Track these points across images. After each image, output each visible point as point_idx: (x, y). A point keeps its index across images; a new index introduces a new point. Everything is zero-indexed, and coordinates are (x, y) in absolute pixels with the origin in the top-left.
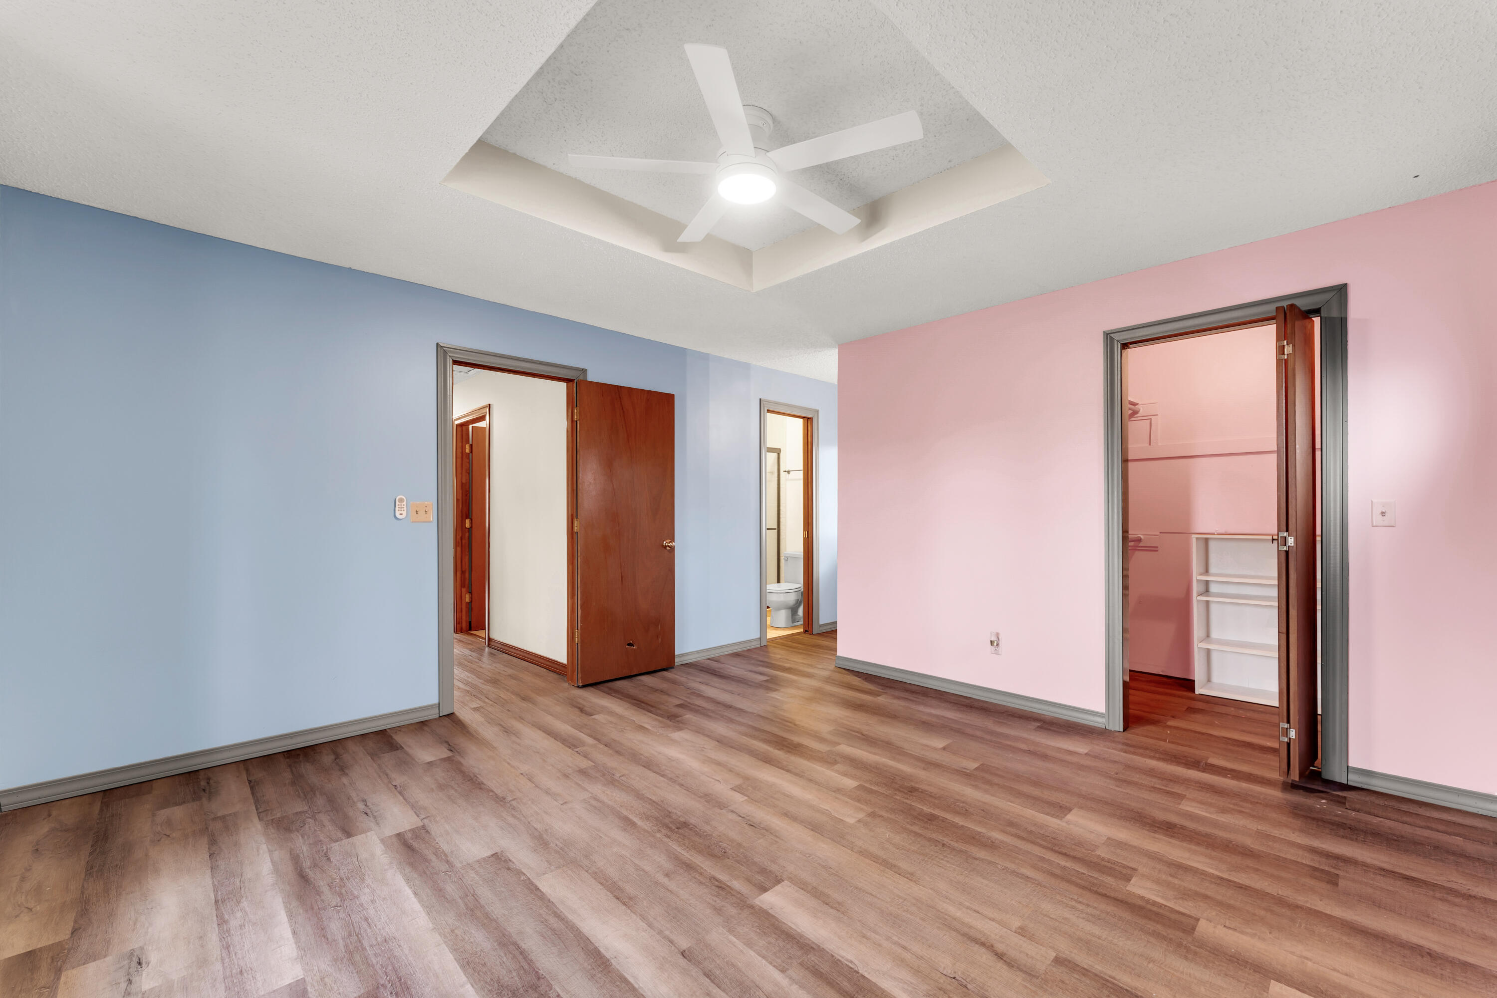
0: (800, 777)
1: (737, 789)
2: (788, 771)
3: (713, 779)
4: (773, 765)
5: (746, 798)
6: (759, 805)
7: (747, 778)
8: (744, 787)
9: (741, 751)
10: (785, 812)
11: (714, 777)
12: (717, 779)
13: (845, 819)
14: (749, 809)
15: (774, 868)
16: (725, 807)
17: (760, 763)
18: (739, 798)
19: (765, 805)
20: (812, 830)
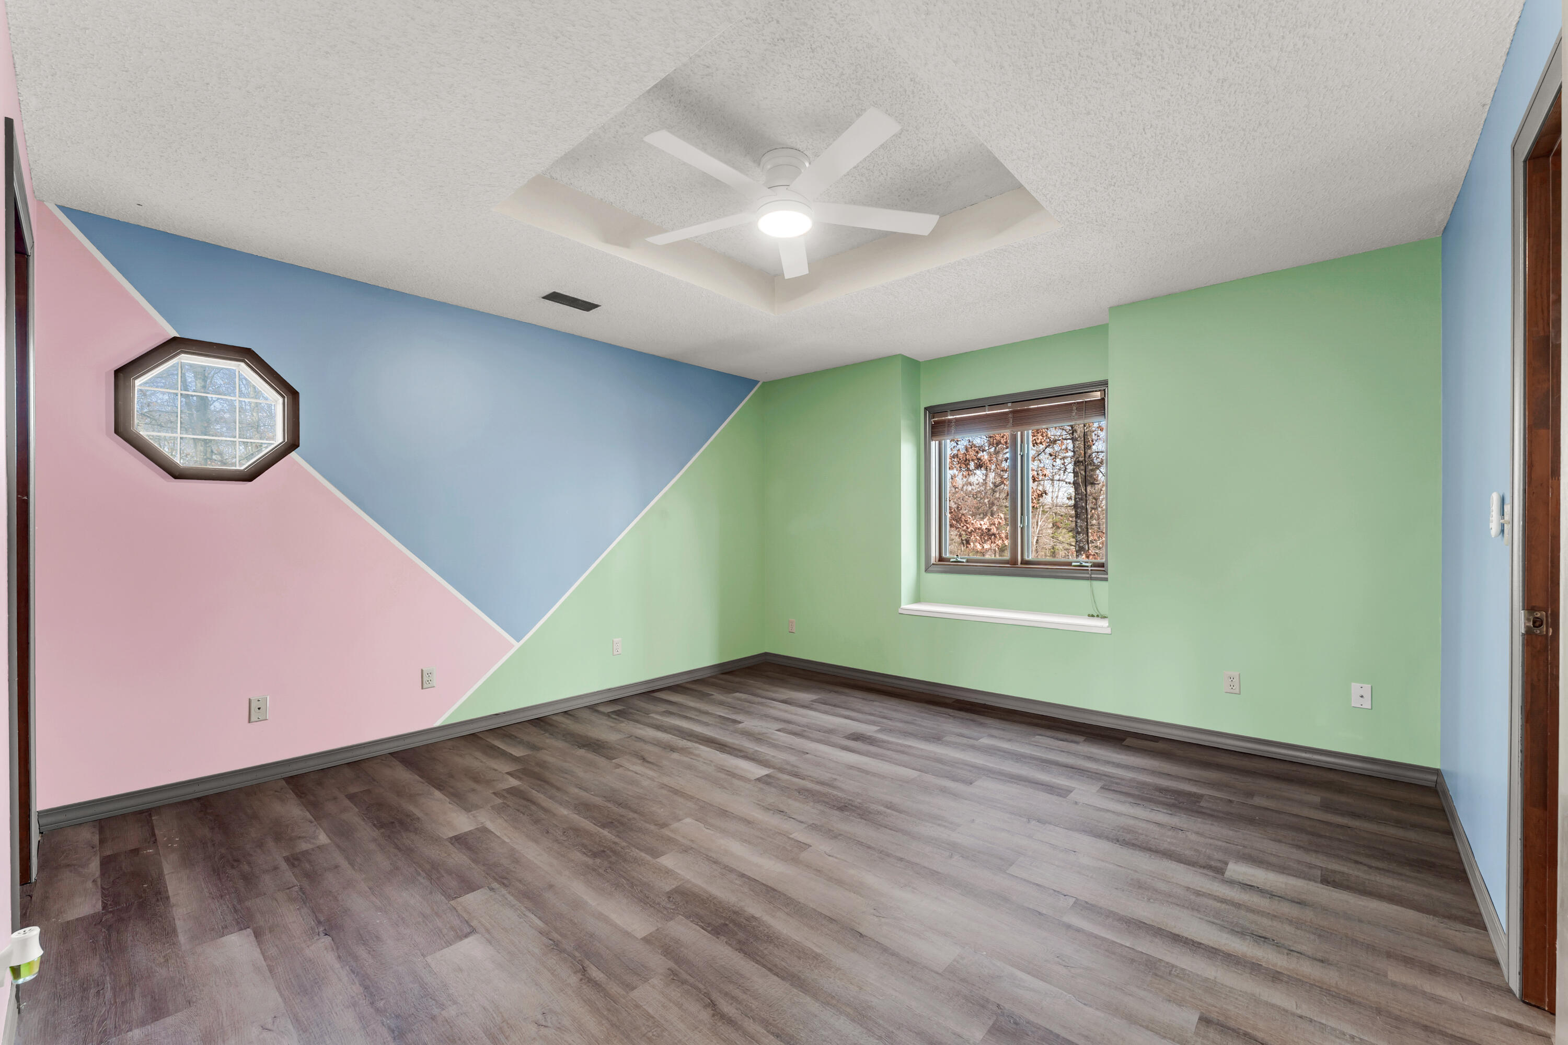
0: (727, 866)
1: (804, 846)
2: (743, 875)
3: (836, 858)
4: (763, 884)
5: (791, 836)
6: (777, 830)
7: (795, 861)
8: (795, 849)
9: (815, 910)
10: (750, 825)
11: (836, 860)
12: (830, 858)
13: (694, 821)
14: (786, 825)
15: (761, 785)
16: (810, 826)
17: (780, 887)
18: (801, 836)
19: (771, 830)
20: (727, 811)
